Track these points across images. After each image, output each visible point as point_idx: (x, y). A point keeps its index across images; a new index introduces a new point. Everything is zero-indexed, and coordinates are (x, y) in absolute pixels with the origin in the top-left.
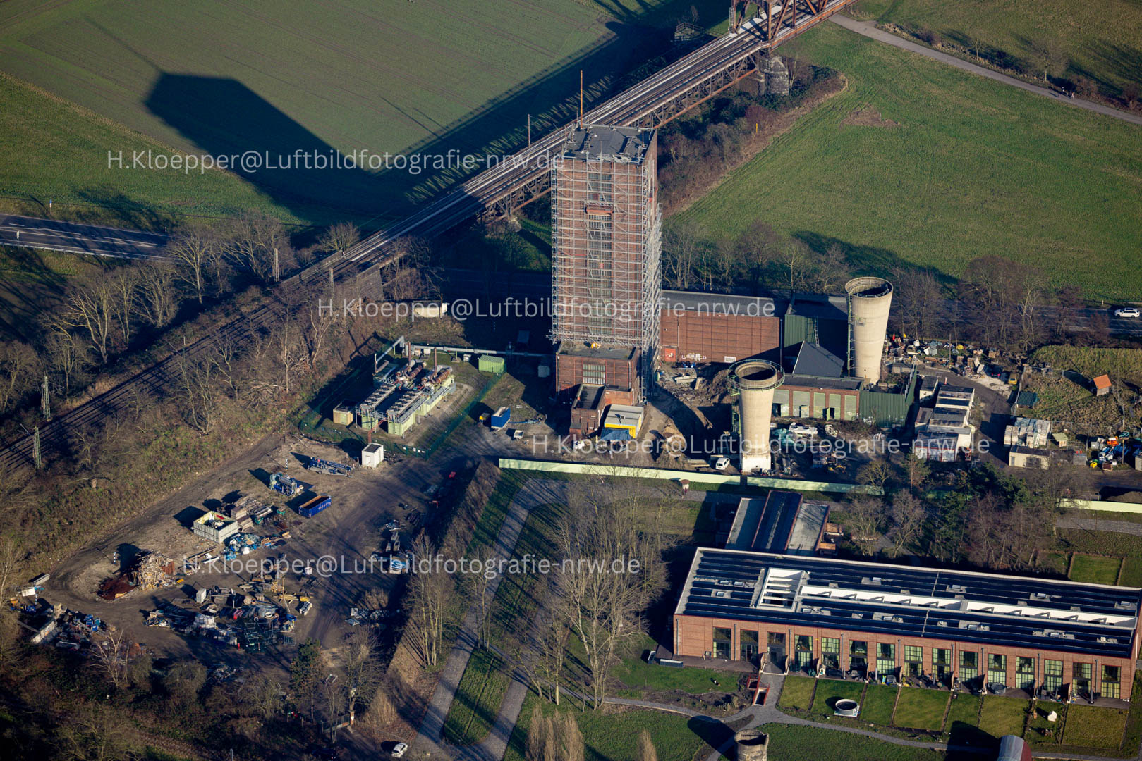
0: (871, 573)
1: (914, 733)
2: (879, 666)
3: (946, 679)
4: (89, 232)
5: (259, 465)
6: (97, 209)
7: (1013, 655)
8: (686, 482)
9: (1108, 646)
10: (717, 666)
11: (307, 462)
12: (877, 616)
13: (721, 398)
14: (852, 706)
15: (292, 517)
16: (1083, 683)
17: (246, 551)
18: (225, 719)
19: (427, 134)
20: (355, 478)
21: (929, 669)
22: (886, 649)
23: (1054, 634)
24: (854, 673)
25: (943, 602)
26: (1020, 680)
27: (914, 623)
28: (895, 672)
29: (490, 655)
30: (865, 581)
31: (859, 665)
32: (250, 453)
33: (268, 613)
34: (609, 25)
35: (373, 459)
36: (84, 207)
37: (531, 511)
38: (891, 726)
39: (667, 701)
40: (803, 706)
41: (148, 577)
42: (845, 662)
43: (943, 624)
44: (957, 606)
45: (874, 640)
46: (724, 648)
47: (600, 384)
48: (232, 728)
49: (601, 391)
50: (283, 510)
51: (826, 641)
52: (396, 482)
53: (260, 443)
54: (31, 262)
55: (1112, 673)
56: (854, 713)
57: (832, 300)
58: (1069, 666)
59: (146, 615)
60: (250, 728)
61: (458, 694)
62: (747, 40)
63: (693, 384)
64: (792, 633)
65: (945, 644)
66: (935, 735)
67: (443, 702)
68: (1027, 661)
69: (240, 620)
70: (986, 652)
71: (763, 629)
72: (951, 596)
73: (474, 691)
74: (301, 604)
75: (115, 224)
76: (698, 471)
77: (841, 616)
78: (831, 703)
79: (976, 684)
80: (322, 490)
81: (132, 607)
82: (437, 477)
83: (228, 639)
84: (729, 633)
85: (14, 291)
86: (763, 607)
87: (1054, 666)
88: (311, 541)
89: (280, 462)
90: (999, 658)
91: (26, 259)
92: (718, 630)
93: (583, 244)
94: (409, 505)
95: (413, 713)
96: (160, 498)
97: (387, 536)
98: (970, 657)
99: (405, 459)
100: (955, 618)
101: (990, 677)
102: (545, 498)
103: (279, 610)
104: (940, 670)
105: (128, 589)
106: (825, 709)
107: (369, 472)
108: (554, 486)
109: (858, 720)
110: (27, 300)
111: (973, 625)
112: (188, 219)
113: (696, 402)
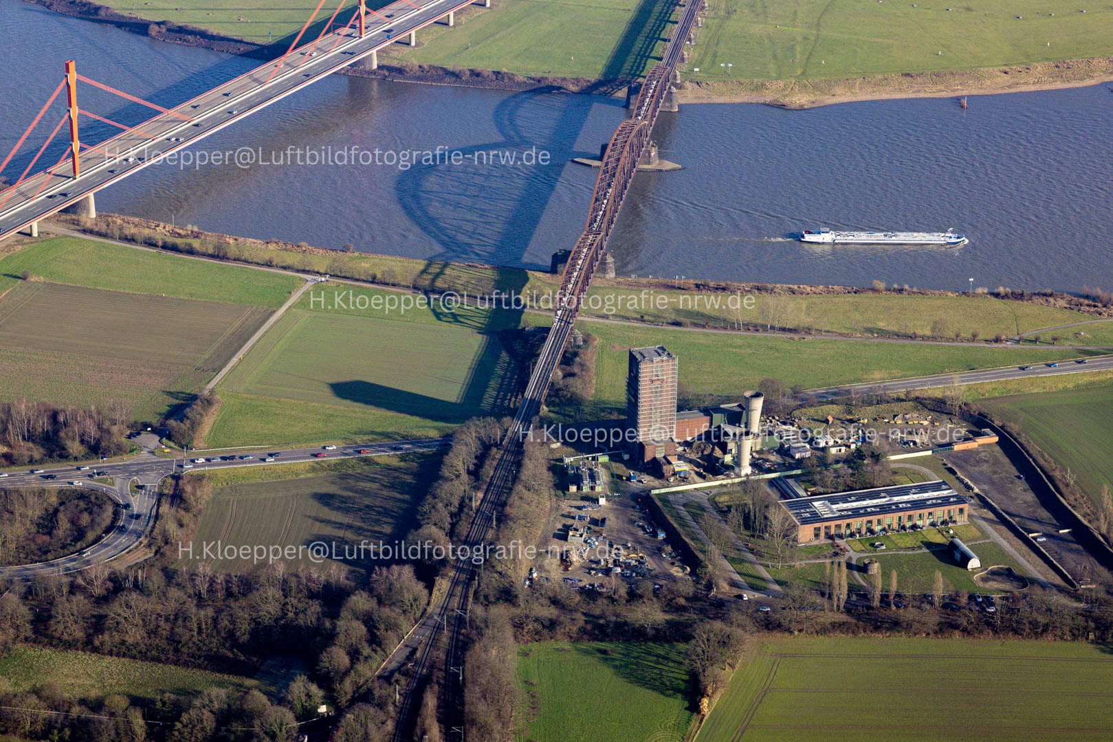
0: (850, 496)
1: (913, 549)
2: (877, 528)
3: (904, 528)
4: (380, 446)
5: (561, 513)
6: (375, 437)
7: (926, 512)
8: (728, 484)
9: (954, 502)
10: (816, 542)
11: (580, 508)
12: (869, 510)
13: (702, 452)
14: (882, 545)
15: (597, 528)
16: (951, 518)
17: (597, 543)
18: (671, 600)
19: (460, 386)
20: (602, 510)
21: (895, 526)
22: (879, 522)
23: (934, 501)
24: (868, 534)
25: (884, 500)
26: (928, 522)
27: (885, 509)
28: (884, 530)
29: (733, 558)
30: (849, 499)
31: (871, 531)
32: (551, 510)
33: (633, 563)
34: (479, 333)
35: (602, 501)
36: (370, 437)
37: (684, 506)
38: (901, 548)
39: (816, 559)
40: (863, 548)
41: (574, 560)
42: (864, 531)
43: (894, 507)
44: (890, 500)
45: (874, 518)
46: (817, 536)
47: (663, 455)
48: (677, 604)
49: (665, 457)
50: (592, 526)
51: (857, 523)
52: (619, 507)
53: (551, 506)
54: (369, 461)
55: (961, 511)
56: (884, 547)
57: (722, 406)
58: (946, 512)
59: (590, 573)
60: (682, 601)
61: (738, 573)
62: (563, 324)
63: (685, 450)
64: (844, 523)
65: (901, 514)
66: (920, 547)
67: (737, 577)
68: (930, 514)
69: (626, 568)
70: (916, 513)
71: (833, 524)
72: (885, 497)
73: (744, 571)
74: (642, 558)
75: (386, 441)
76: (723, 479)
77: (856, 513)
78: (872, 545)
79: (914, 527)
80: (597, 516)
81: (579, 572)
82: (632, 503)
83: (632, 575)
84: (818, 529)
85: (376, 474)
86: (825, 516)
87: (940, 513)
88: (615, 534)
89: (568, 510)
90: (920, 516)
91: (367, 461)
92: (815, 529)
93: (651, 397)
94: (635, 515)
95: (733, 584)
96: (540, 532)
97: (643, 528)
98: (910, 518)
99: (613, 498)
100: (896, 504)
101: (919, 523)
102: (683, 501)
103: (636, 561)
104: (899, 525)
105: (570, 566)
106: (872, 548)
107: (605, 507)
108: (681, 496)
109: (888, 549)
110: (386, 476)
111: (904, 505)
112: (415, 433)
113: (693, 456)
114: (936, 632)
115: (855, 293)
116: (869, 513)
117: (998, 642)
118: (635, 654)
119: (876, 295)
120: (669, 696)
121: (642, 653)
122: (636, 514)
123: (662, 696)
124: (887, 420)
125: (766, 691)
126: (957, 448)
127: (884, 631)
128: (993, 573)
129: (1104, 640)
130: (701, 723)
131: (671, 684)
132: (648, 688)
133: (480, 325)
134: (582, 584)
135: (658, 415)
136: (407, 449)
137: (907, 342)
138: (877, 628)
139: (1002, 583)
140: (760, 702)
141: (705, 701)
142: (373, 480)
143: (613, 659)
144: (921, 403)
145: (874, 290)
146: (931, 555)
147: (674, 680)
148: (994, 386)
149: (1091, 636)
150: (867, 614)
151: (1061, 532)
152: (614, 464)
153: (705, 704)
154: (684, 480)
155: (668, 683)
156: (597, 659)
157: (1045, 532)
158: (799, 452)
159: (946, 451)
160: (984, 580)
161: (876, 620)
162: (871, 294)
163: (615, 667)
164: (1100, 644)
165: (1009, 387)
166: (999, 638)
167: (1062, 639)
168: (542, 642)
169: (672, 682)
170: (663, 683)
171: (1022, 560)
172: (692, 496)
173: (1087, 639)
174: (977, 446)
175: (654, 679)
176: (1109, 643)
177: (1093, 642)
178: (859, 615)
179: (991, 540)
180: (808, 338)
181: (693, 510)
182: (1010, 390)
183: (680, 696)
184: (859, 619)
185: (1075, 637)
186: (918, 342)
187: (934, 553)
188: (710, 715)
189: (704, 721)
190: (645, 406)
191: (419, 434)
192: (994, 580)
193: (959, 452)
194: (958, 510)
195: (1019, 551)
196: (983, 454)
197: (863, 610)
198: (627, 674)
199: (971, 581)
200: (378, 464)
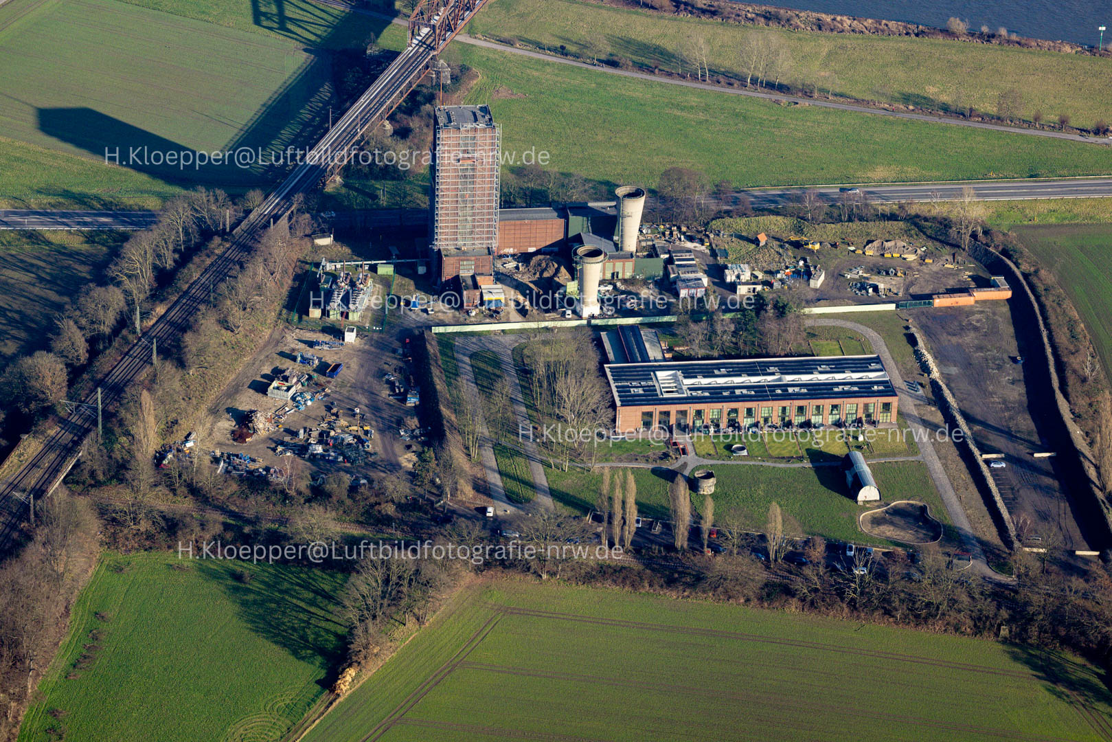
0: (718, 367)
1: (789, 459)
2: (745, 422)
3: (788, 424)
4: (64, 215)
5: (279, 349)
6: (61, 200)
7: (827, 403)
8: (556, 327)
9: (879, 391)
11: (311, 344)
12: (738, 392)
13: (541, 274)
14: (743, 449)
15: (322, 379)
16: (868, 416)
17: (309, 403)
18: (372, 506)
19: (236, 131)
20: (345, 350)
21: (776, 420)
22: (749, 411)
25: (770, 378)
26: (831, 419)
27: (762, 393)
29: (505, 448)
30: (716, 372)
31: (733, 424)
32: (268, 343)
33: (349, 439)
34: (305, 50)
35: (350, 337)
36: (52, 200)
37: (471, 357)
38: (771, 457)
39: (630, 461)
40: (712, 452)
41: (261, 426)
42: (724, 423)
43: (779, 391)
44: (780, 380)
45: (742, 407)
46: (647, 424)
47: (471, 273)
48: (379, 512)
49: (473, 277)
50: (315, 376)
51: (711, 411)
52: (373, 349)
53: (271, 336)
54: (38, 239)
55: (887, 407)
56: (745, 453)
57: (590, 204)
58: (861, 406)
59: (274, 450)
60: (390, 509)
61: (500, 473)
62: (421, 50)
63: (517, 268)
64: (691, 409)
65: (786, 403)
66: (800, 459)
67: (495, 479)
68: (835, 407)
69: (334, 446)
70: (811, 404)
71: (673, 409)
72: (773, 374)
73: (511, 470)
74: (366, 433)
75: (77, 208)
76: (553, 320)
77: (716, 395)
78: (729, 448)
79: (807, 424)
80: (331, 359)
81: (261, 446)
82: (396, 344)
83: (336, 458)
84: (650, 414)
85: (39, 258)
86: (666, 396)
87: (851, 407)
88: (345, 391)
89: (293, 346)
90: (818, 407)
91: (33, 237)
92: (644, 414)
93: (456, 183)
94: (391, 363)
95: (482, 488)
96: (232, 377)
97: (392, 385)
98: (801, 409)
99: (370, 334)
100: (785, 387)
101: (814, 420)
102: (474, 348)
103: (355, 437)
104: (783, 419)
105: (251, 435)
106: (726, 453)
107: (352, 346)
108: (474, 340)
109: (750, 456)
110: (51, 263)
111: (797, 389)
112: (125, 200)
113: (526, 278)
114: (761, 599)
115: (917, 35)
116: (739, 396)
117: (854, 624)
118: (286, 585)
119: (949, 41)
120: (303, 658)
121: (298, 585)
122: (395, 362)
123: (291, 658)
124: (852, 248)
125: (455, 666)
126: (938, 302)
127: (681, 588)
128: (897, 512)
129: (1024, 640)
130: (327, 707)
131: (315, 639)
132: (276, 643)
133: (313, 38)
134: (252, 466)
135: (469, 211)
136: (105, 224)
137: (953, 122)
138: (670, 582)
139: (903, 529)
140: (436, 684)
141: (351, 673)
142: (27, 268)
143: (249, 591)
144: (916, 225)
145: (947, 32)
146: (812, 473)
147: (323, 633)
148: (1052, 206)
149: (1004, 631)
150: (665, 558)
151: (1036, 455)
152: (398, 280)
153: (348, 678)
154: (494, 314)
155: (311, 638)
156: (222, 588)
157: (1012, 452)
158: (687, 287)
159: (921, 307)
160: (876, 521)
161: (675, 570)
162: (940, 39)
163: (244, 603)
164: (1016, 645)
165: (1076, 210)
166: (858, 617)
167: (957, 629)
168: (153, 552)
169: (317, 635)
170: (304, 638)
171: (950, 496)
172: (492, 342)
173: (997, 634)
174: (973, 303)
175: (294, 629)
176: (1031, 645)
177: (1005, 641)
178: (651, 558)
179: (919, 457)
180: (805, 103)
181: (482, 365)
182: (1076, 216)
183: (319, 660)
184: (647, 566)
185: (977, 631)
186: (974, 124)
187: (818, 470)
188: (351, 696)
189: (334, 704)
190: (447, 196)
191: (131, 202)
192: (892, 523)
193: (940, 309)
194: (880, 406)
195: (952, 479)
196: (978, 316)
197: (660, 551)
198: (257, 616)
199: (853, 520)
200: (48, 243)
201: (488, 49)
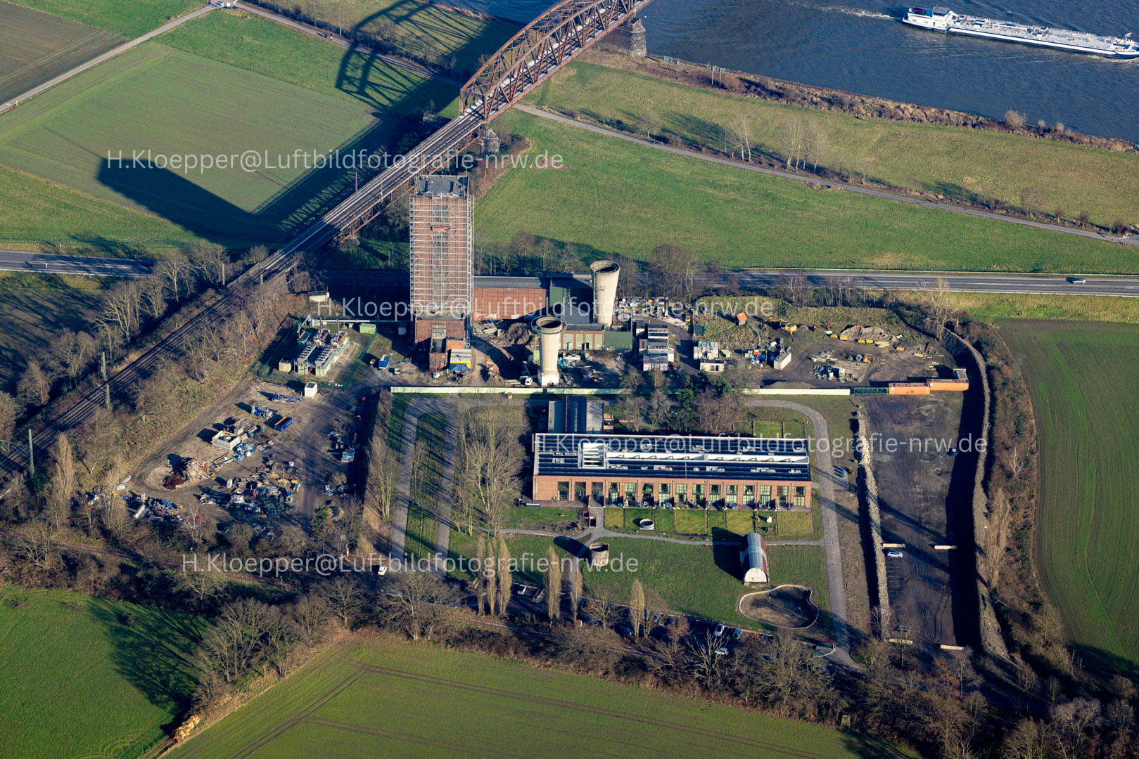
1: (692, 536)
2: (661, 498)
3: (703, 503)
4: (88, 261)
5: (240, 400)
6: (89, 246)
7: (742, 484)
8: (510, 394)
9: (796, 475)
10: (561, 505)
11: (271, 397)
12: (656, 468)
13: (516, 341)
14: (650, 523)
15: (270, 431)
16: (783, 498)
17: (249, 454)
19: (281, 188)
20: (302, 405)
21: (691, 498)
22: (664, 487)
23: (764, 470)
24: (646, 503)
26: (745, 500)
27: (679, 470)
28: (671, 501)
29: (420, 509)
31: (649, 499)
32: (232, 393)
33: (274, 492)
34: (374, 114)
35: (311, 393)
36: (80, 246)
37: (419, 418)
38: (676, 533)
39: (537, 529)
40: (620, 525)
41: (193, 474)
42: (639, 497)
43: (697, 469)
45: (657, 482)
46: (564, 494)
47: (443, 337)
49: (444, 341)
50: (264, 427)
51: (628, 485)
52: (329, 405)
53: (237, 387)
54: (56, 282)
55: (800, 491)
56: (652, 527)
58: (776, 488)
59: (199, 497)
61: (407, 533)
62: (471, 119)
63: (496, 334)
64: (607, 481)
65: (700, 481)
66: (704, 536)
67: (399, 539)
68: (750, 488)
69: (258, 497)
70: (725, 484)
71: (589, 480)
73: (417, 532)
74: (293, 485)
75: (102, 255)
76: (514, 386)
77: (634, 469)
78: (637, 522)
79: (720, 504)
80: (284, 413)
81: (188, 493)
82: (354, 401)
83: (254, 509)
84: (567, 484)
85: (50, 301)
86: (585, 467)
87: (765, 490)
88: (287, 445)
89: (253, 398)
90: (732, 487)
91: (53, 280)
92: (560, 483)
93: (430, 250)
94: (341, 419)
95: (384, 547)
96: (185, 425)
97: (334, 439)
98: (715, 488)
99: (331, 391)
100: (703, 465)
101: (728, 499)
102: (425, 409)
103: (280, 489)
104: (698, 497)
105: (182, 482)
106: (634, 526)
107: (310, 401)
108: (429, 402)
109: (655, 531)
110: (60, 306)
111: (714, 468)
112: (148, 249)
113: (500, 345)
114: (619, 673)
115: (974, 126)
116: (656, 472)
117: (704, 703)
118: (167, 630)
119: (1004, 133)
120: (157, 703)
121: (179, 630)
122: (345, 419)
123: (147, 701)
124: (829, 332)
125: (300, 719)
126: (893, 390)
127: (544, 657)
128: (781, 595)
129: (863, 730)
130: (162, 752)
131: (175, 685)
132: (137, 686)
133: (386, 102)
134: (172, 512)
135: (442, 277)
136: (123, 271)
137: (977, 214)
138: (534, 651)
139: (780, 612)
140: (275, 737)
141: (196, 719)
142: (37, 309)
143: (129, 633)
144: (898, 313)
145: (1004, 125)
146: (711, 552)
147: (185, 680)
148: (1043, 302)
149: (846, 720)
150: (536, 627)
151: (937, 547)
152: (379, 339)
153: (191, 725)
154: (458, 377)
155: (172, 682)
156: (106, 629)
157: (914, 543)
158: (651, 361)
159: (876, 393)
160: (757, 603)
161: (542, 639)
162: (996, 131)
163: (121, 645)
164: (854, 734)
165: (1066, 307)
166: (709, 697)
167: (801, 715)
168: (54, 590)
169: (179, 680)
170: (165, 683)
171: (837, 583)
172: (445, 404)
173: (838, 723)
174: (928, 393)
175: (159, 673)
176: (870, 735)
177: (845, 730)
178: (523, 626)
179: (820, 543)
180: (838, 187)
181: (426, 426)
182: (1066, 312)
183: (172, 704)
184: (517, 634)
185: (821, 718)
186: (997, 216)
187: (717, 549)
188: (189, 743)
189: (169, 750)
190: (422, 262)
191: (154, 252)
192: (772, 606)
193: (894, 397)
194: (794, 489)
195: (845, 565)
196: (929, 406)
197: (532, 619)
198: (128, 659)
199: (733, 601)
200: (65, 286)
201: (549, 121)
